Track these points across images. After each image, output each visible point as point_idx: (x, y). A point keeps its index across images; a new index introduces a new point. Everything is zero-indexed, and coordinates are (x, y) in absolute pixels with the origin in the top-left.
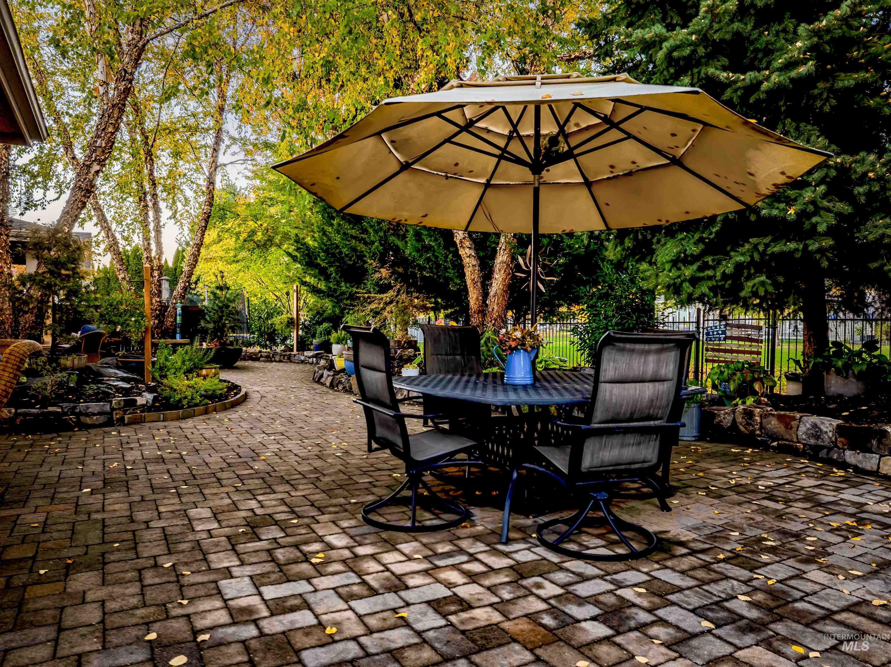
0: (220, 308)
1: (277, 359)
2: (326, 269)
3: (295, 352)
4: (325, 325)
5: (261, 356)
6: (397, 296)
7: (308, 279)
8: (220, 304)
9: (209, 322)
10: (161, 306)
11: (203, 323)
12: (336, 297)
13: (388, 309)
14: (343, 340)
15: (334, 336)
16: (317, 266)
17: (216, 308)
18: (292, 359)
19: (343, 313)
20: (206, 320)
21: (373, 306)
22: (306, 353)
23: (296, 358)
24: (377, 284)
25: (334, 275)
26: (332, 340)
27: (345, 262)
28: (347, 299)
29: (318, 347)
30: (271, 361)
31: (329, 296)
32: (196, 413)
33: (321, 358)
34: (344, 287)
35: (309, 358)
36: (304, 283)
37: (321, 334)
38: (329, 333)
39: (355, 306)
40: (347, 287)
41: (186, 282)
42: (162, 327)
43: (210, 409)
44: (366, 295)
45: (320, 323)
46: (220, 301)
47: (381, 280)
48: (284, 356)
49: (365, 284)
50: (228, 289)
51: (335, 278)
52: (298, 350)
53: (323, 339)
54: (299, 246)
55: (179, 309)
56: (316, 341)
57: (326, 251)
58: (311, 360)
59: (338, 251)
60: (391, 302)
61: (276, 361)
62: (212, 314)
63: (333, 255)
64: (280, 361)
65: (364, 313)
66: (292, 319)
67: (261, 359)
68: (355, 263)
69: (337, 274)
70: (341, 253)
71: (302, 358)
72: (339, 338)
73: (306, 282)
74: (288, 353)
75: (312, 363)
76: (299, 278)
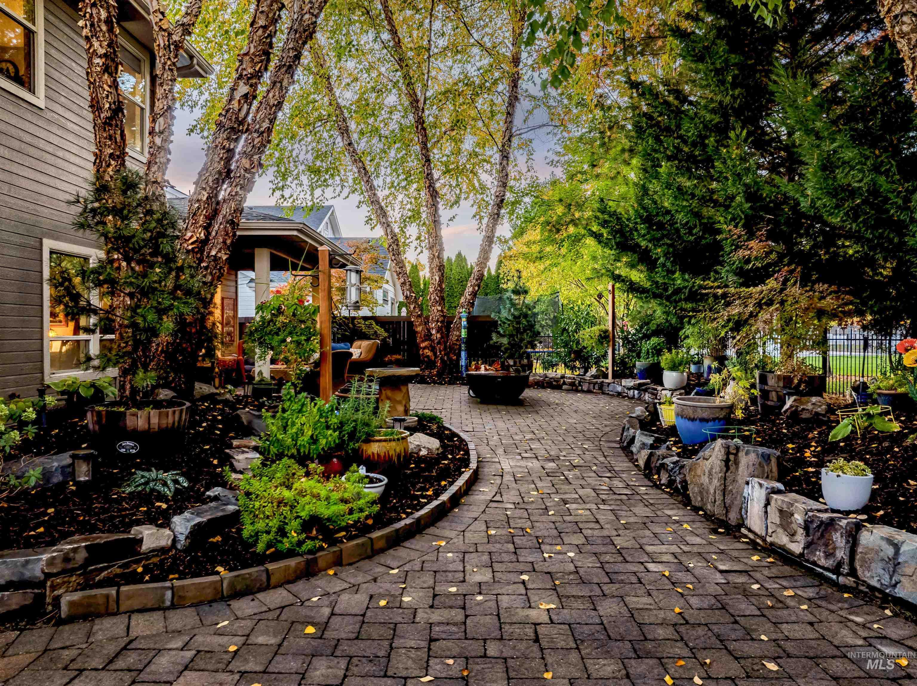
0: (515, 317)
1: (585, 388)
2: (647, 251)
3: (610, 380)
4: (654, 340)
5: (564, 383)
6: (782, 290)
7: (623, 271)
8: (516, 313)
9: (503, 336)
10: (443, 316)
11: (494, 337)
12: (668, 298)
13: (764, 316)
14: (680, 364)
15: (666, 358)
16: (634, 248)
17: (510, 318)
18: (606, 389)
19: (682, 323)
20: (498, 333)
21: (735, 310)
22: (624, 382)
23: (611, 388)
24: (740, 272)
25: (662, 260)
26: (663, 365)
27: (680, 237)
28: (686, 300)
29: (643, 374)
30: (577, 391)
31: (655, 296)
32: (274, 580)
33: (646, 390)
34: (679, 280)
35: (629, 389)
36: (617, 278)
37: (648, 353)
38: (658, 352)
39: (700, 311)
40: (684, 280)
41: (475, 285)
42: (445, 343)
43: (321, 563)
44: (720, 291)
45: (647, 337)
46: (516, 309)
47: (748, 261)
48: (595, 384)
49: (716, 272)
50: (526, 292)
51: (664, 265)
52: (613, 377)
53: (650, 360)
54: (606, 217)
55: (464, 319)
56: (640, 364)
57: (648, 220)
58: (631, 393)
59: (668, 217)
60: (770, 303)
61: (582, 391)
62: (506, 325)
63: (661, 226)
64: (589, 392)
65: (714, 324)
66: (606, 331)
67: (564, 387)
68: (699, 239)
69: (668, 259)
70: (672, 222)
71: (619, 389)
72: (673, 361)
73: (619, 276)
74: (599, 381)
75: (633, 398)
76: (608, 271)
